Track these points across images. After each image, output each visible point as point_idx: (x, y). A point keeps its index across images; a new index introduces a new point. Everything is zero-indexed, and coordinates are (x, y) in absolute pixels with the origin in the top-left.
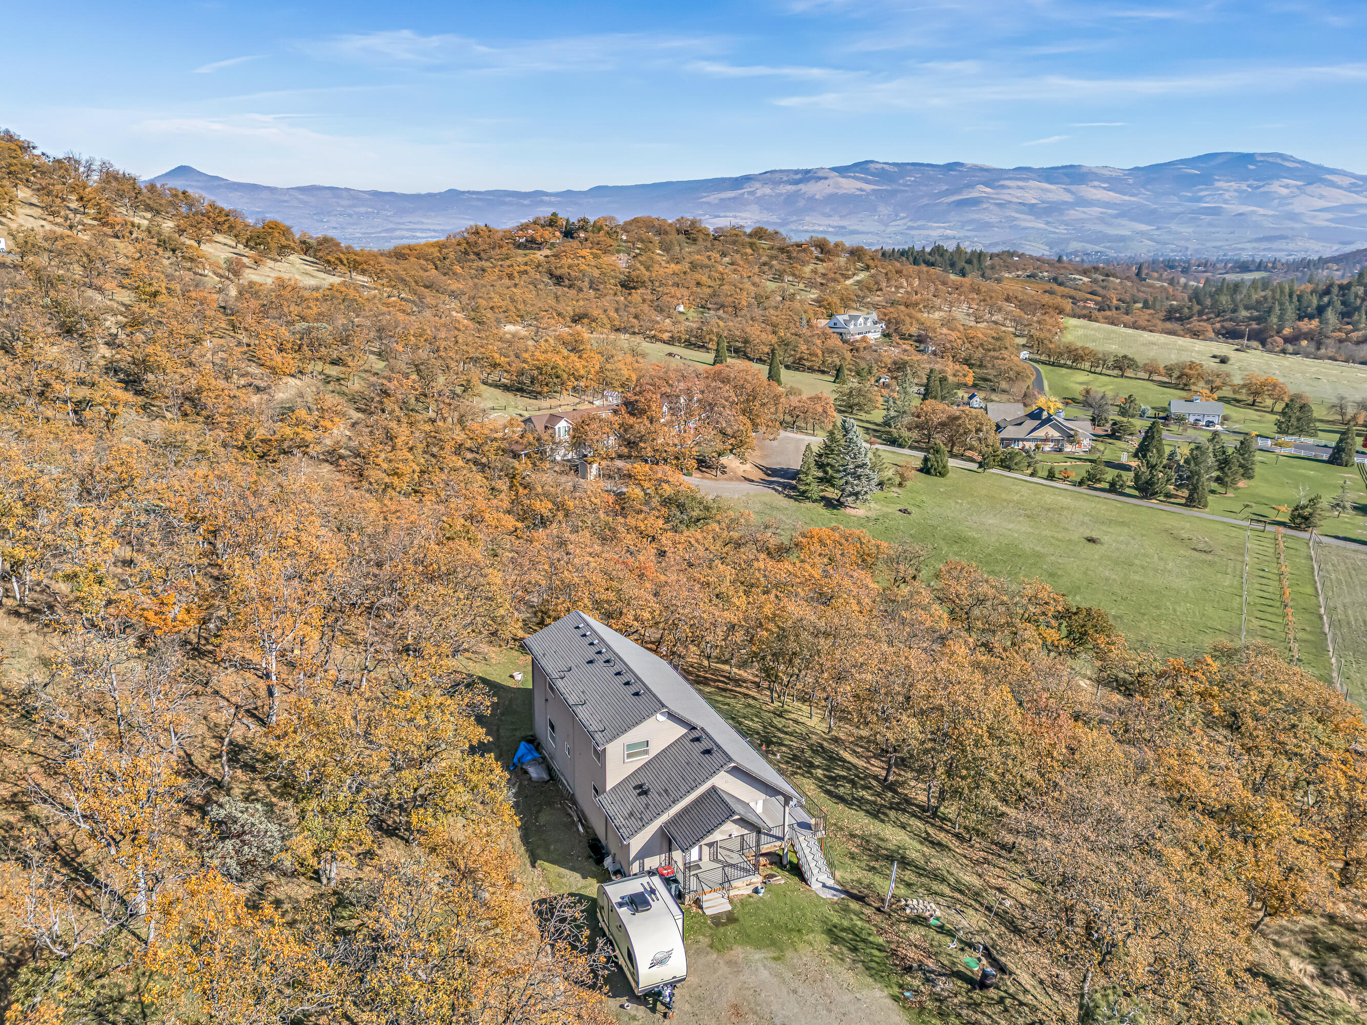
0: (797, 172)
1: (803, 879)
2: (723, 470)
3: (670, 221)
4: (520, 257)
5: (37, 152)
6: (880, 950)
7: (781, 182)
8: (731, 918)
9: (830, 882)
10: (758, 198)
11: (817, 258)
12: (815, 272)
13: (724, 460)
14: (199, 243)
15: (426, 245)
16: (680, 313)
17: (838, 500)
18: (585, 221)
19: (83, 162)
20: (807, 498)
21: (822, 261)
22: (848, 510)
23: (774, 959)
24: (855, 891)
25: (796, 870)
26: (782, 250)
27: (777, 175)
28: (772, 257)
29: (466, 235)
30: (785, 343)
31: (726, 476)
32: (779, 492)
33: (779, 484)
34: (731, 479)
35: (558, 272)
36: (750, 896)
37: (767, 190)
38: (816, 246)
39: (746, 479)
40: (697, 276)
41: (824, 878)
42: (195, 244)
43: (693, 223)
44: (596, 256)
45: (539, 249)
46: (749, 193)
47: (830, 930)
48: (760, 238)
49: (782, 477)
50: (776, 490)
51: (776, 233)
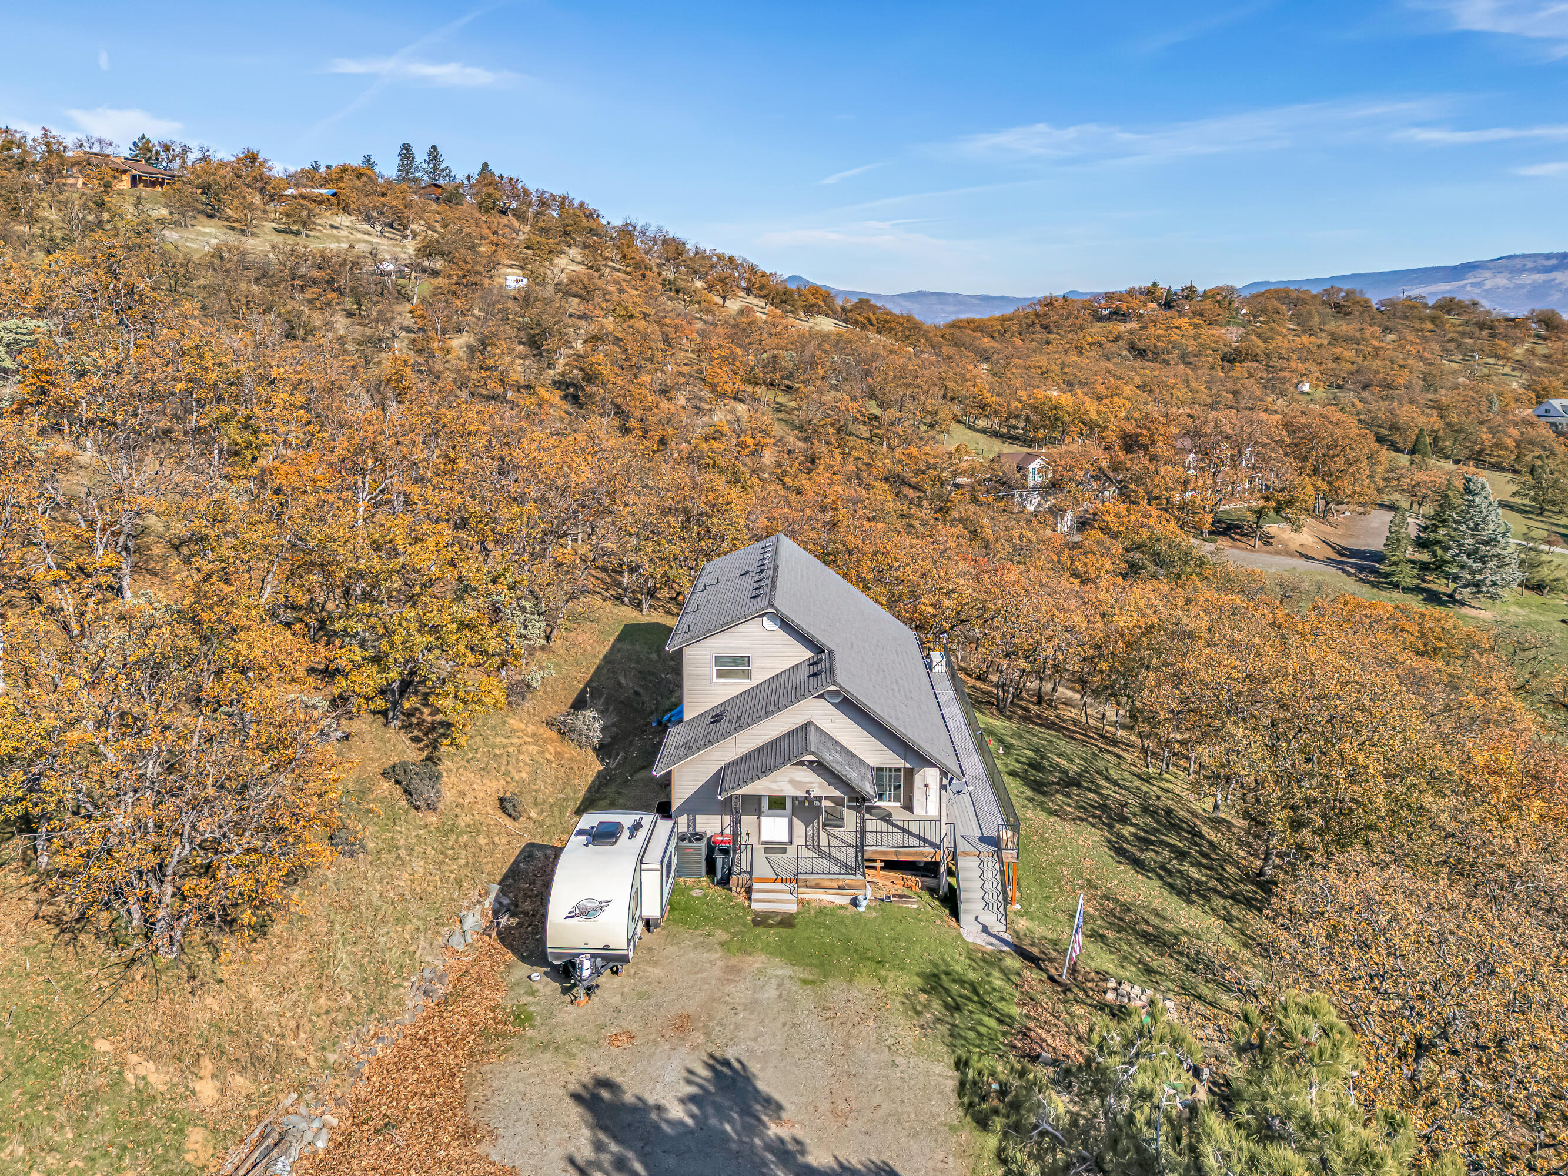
0: (1549, 257)
1: (955, 913)
2: (1268, 540)
3: (1314, 292)
4: (1097, 330)
5: (604, 222)
6: (1000, 1021)
7: (1523, 270)
8: (787, 921)
9: (999, 928)
10: (1487, 291)
11: (1538, 336)
12: (1532, 352)
13: (1271, 528)
14: (724, 298)
15: (990, 320)
16: (1303, 393)
17: (1451, 596)
18: (1191, 289)
19: (638, 228)
20: (1396, 586)
21: (1545, 339)
22: (1465, 610)
23: (805, 982)
24: (1035, 951)
25: (951, 902)
26: (1482, 326)
27: (1518, 263)
28: (1463, 334)
29: (1038, 308)
30: (1456, 431)
31: (1269, 548)
32: (1349, 574)
33: (1353, 565)
34: (1278, 553)
35: (1141, 345)
36: (842, 907)
37: (1501, 281)
38: (1539, 321)
39: (1301, 555)
40: (1338, 350)
41: (989, 919)
42: (721, 302)
43: (1349, 294)
44: (1196, 326)
45: (1125, 321)
46: (1473, 285)
47: (935, 976)
48: (1448, 312)
49: (1362, 559)
50: (1344, 571)
51: (1475, 304)
